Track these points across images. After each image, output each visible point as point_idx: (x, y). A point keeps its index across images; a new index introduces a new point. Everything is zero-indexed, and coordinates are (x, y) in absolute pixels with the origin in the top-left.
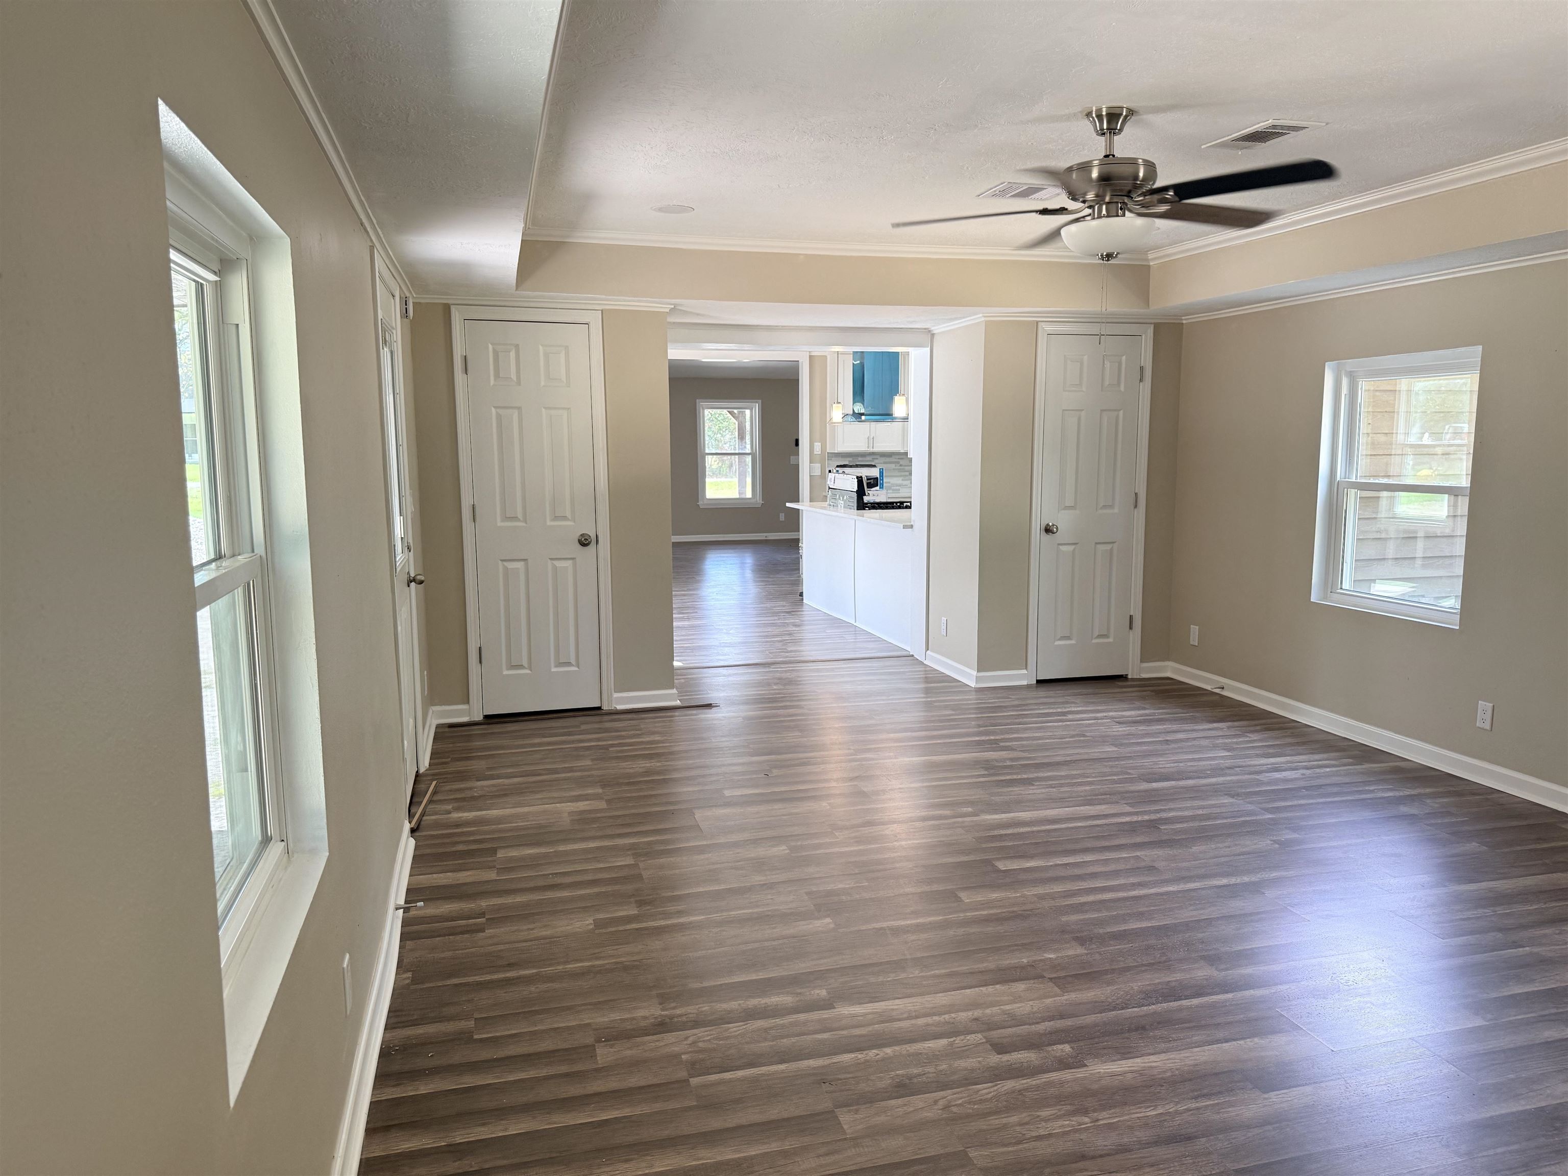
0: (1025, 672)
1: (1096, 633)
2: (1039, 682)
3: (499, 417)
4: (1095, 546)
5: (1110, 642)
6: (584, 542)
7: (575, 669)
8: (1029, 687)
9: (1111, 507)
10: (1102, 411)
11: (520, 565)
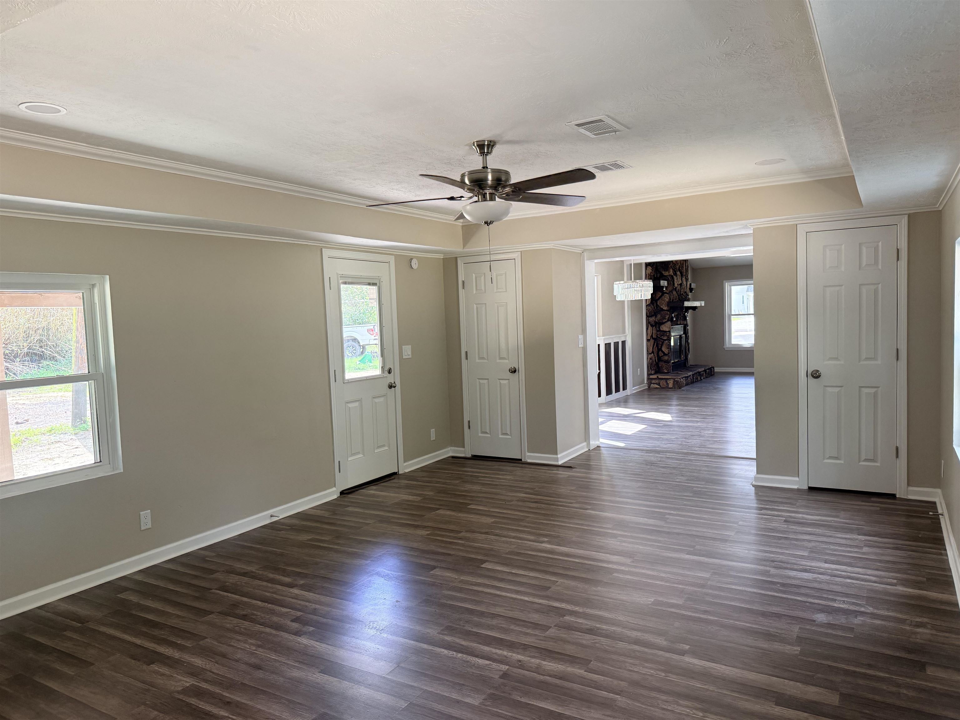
0: (797, 479)
1: (863, 457)
2: (811, 489)
3: (477, 308)
4: (860, 391)
5: (878, 466)
6: (514, 371)
7: (510, 437)
8: (798, 490)
9: (874, 359)
10: (860, 285)
11: (486, 381)
